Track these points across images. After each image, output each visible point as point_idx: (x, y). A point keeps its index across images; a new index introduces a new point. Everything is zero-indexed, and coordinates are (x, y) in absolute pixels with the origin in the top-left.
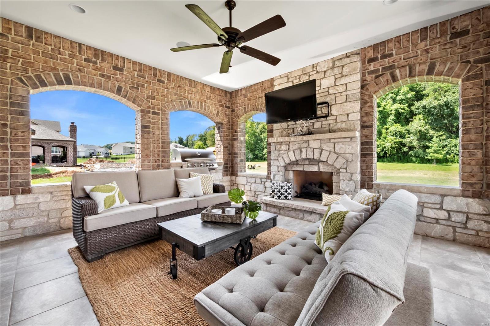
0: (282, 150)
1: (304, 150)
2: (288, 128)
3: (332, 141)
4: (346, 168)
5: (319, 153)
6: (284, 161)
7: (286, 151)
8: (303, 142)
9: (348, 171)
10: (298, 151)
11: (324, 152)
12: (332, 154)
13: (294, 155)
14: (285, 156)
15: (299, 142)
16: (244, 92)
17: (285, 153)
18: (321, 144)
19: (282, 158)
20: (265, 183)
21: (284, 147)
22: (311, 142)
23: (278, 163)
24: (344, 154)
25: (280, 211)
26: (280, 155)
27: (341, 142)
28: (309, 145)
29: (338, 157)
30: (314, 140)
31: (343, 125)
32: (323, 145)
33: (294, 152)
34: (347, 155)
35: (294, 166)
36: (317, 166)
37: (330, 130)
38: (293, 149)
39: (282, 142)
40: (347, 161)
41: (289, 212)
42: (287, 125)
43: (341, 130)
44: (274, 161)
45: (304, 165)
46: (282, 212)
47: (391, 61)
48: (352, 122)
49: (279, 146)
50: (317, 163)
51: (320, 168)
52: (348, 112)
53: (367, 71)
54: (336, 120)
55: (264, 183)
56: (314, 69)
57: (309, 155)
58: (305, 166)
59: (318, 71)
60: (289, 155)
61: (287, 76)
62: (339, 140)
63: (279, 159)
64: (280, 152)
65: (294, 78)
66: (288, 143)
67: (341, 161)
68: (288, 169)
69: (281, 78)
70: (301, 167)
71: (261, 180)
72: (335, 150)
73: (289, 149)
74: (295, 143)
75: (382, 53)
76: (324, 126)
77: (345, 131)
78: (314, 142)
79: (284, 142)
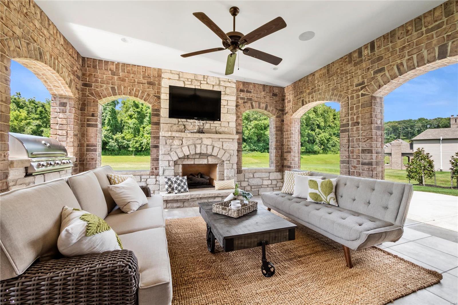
0: (175, 145)
1: (198, 146)
2: (178, 124)
3: (221, 140)
4: (230, 160)
5: (212, 149)
6: (177, 155)
7: (179, 145)
8: (197, 139)
9: (231, 162)
10: (193, 147)
11: (215, 148)
12: (221, 150)
13: (188, 150)
14: (179, 151)
15: (194, 139)
16: (114, 67)
17: (178, 148)
18: (212, 141)
19: (175, 153)
20: (147, 180)
21: (176, 142)
22: (204, 140)
23: (170, 157)
24: (229, 150)
25: (183, 204)
26: (172, 150)
27: (227, 142)
28: (202, 142)
29: (225, 152)
30: (207, 138)
31: (226, 130)
32: (214, 143)
33: (188, 147)
34: (231, 151)
35: (185, 160)
36: (207, 159)
37: (217, 132)
38: (188, 144)
39: (174, 137)
40: (231, 155)
41: (194, 203)
42: (177, 121)
43: (224, 133)
44: (164, 155)
45: (194, 159)
46: (186, 204)
47: (251, 96)
48: (231, 128)
49: (171, 141)
50: (206, 157)
51: (209, 161)
52: (229, 121)
53: (239, 96)
54: (221, 125)
55: (145, 180)
56: (205, 80)
57: (203, 150)
58: (196, 159)
59: (208, 82)
60: (183, 150)
61: (179, 75)
62: (226, 140)
63: (172, 153)
64: (172, 147)
65: (186, 80)
66: (182, 138)
67: (227, 155)
68: (178, 163)
69: (171, 73)
70: (192, 161)
71: (141, 177)
72: (223, 147)
73: (182, 144)
74: (189, 139)
75: (247, 89)
76: (212, 128)
77: (227, 134)
78: (207, 139)
79: (177, 137)
